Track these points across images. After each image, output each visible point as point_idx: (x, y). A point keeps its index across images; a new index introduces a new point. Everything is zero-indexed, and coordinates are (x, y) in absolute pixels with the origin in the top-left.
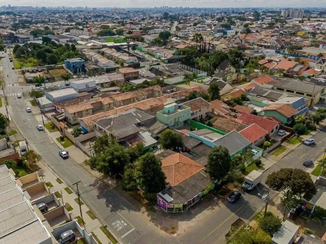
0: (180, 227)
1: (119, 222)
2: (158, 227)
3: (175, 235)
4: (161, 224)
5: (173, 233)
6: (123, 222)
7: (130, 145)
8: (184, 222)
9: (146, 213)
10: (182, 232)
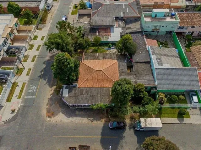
0: (57, 116)
1: (34, 86)
2: (47, 106)
3: (49, 119)
4: (51, 105)
5: (49, 117)
6: (36, 88)
7: (97, 34)
8: (63, 116)
9: (52, 92)
10: (54, 121)
